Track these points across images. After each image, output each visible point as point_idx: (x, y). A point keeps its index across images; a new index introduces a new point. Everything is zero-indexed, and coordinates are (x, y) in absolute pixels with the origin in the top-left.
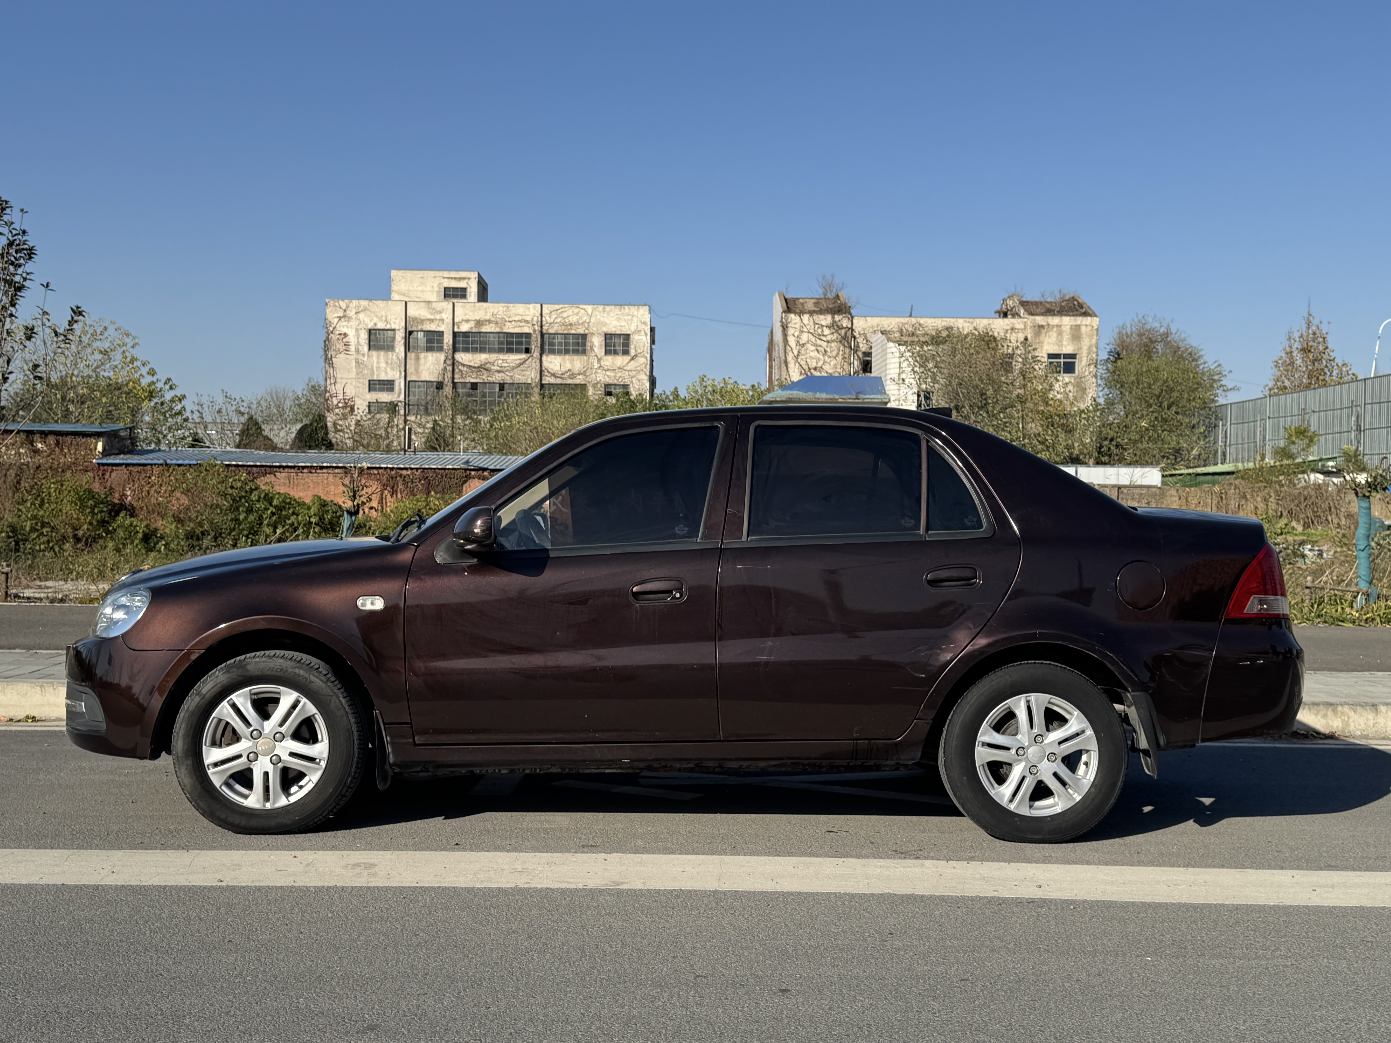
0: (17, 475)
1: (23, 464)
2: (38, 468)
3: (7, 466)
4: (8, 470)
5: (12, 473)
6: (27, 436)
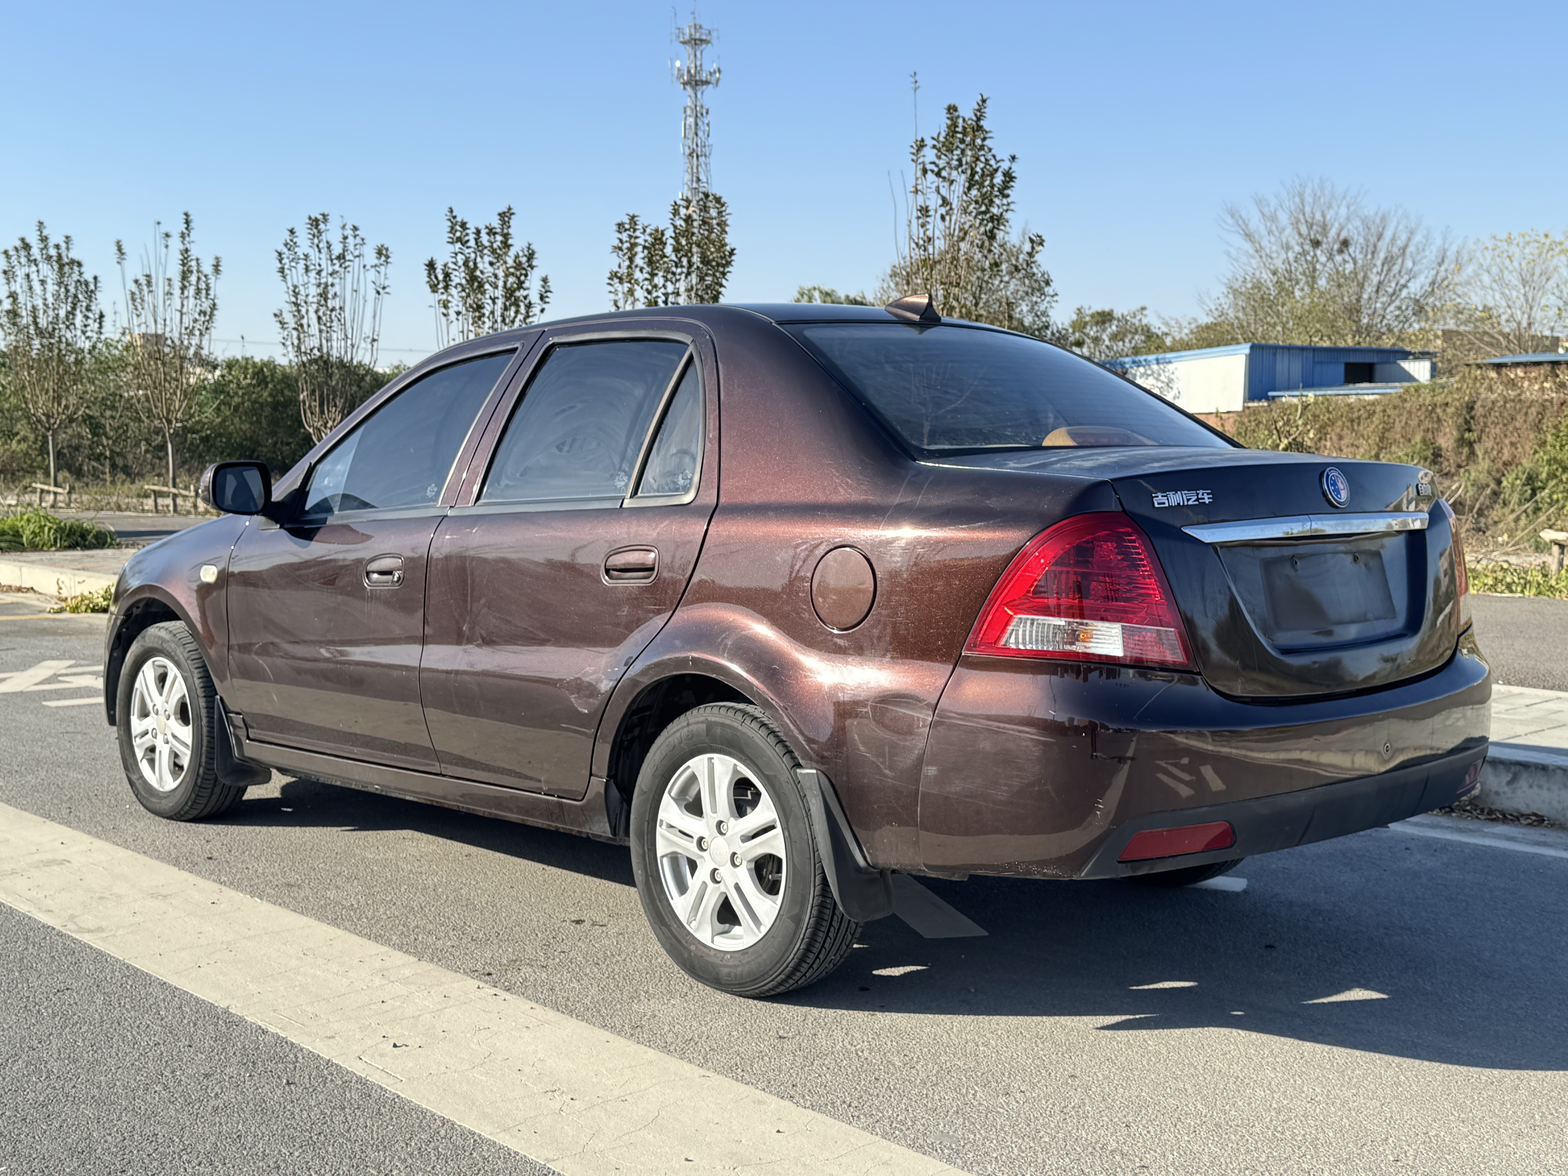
0: (1538, 413)
1: (1547, 400)
2: (1562, 404)
3: (1528, 404)
4: (1529, 407)
5: (1533, 411)
6: (1553, 368)
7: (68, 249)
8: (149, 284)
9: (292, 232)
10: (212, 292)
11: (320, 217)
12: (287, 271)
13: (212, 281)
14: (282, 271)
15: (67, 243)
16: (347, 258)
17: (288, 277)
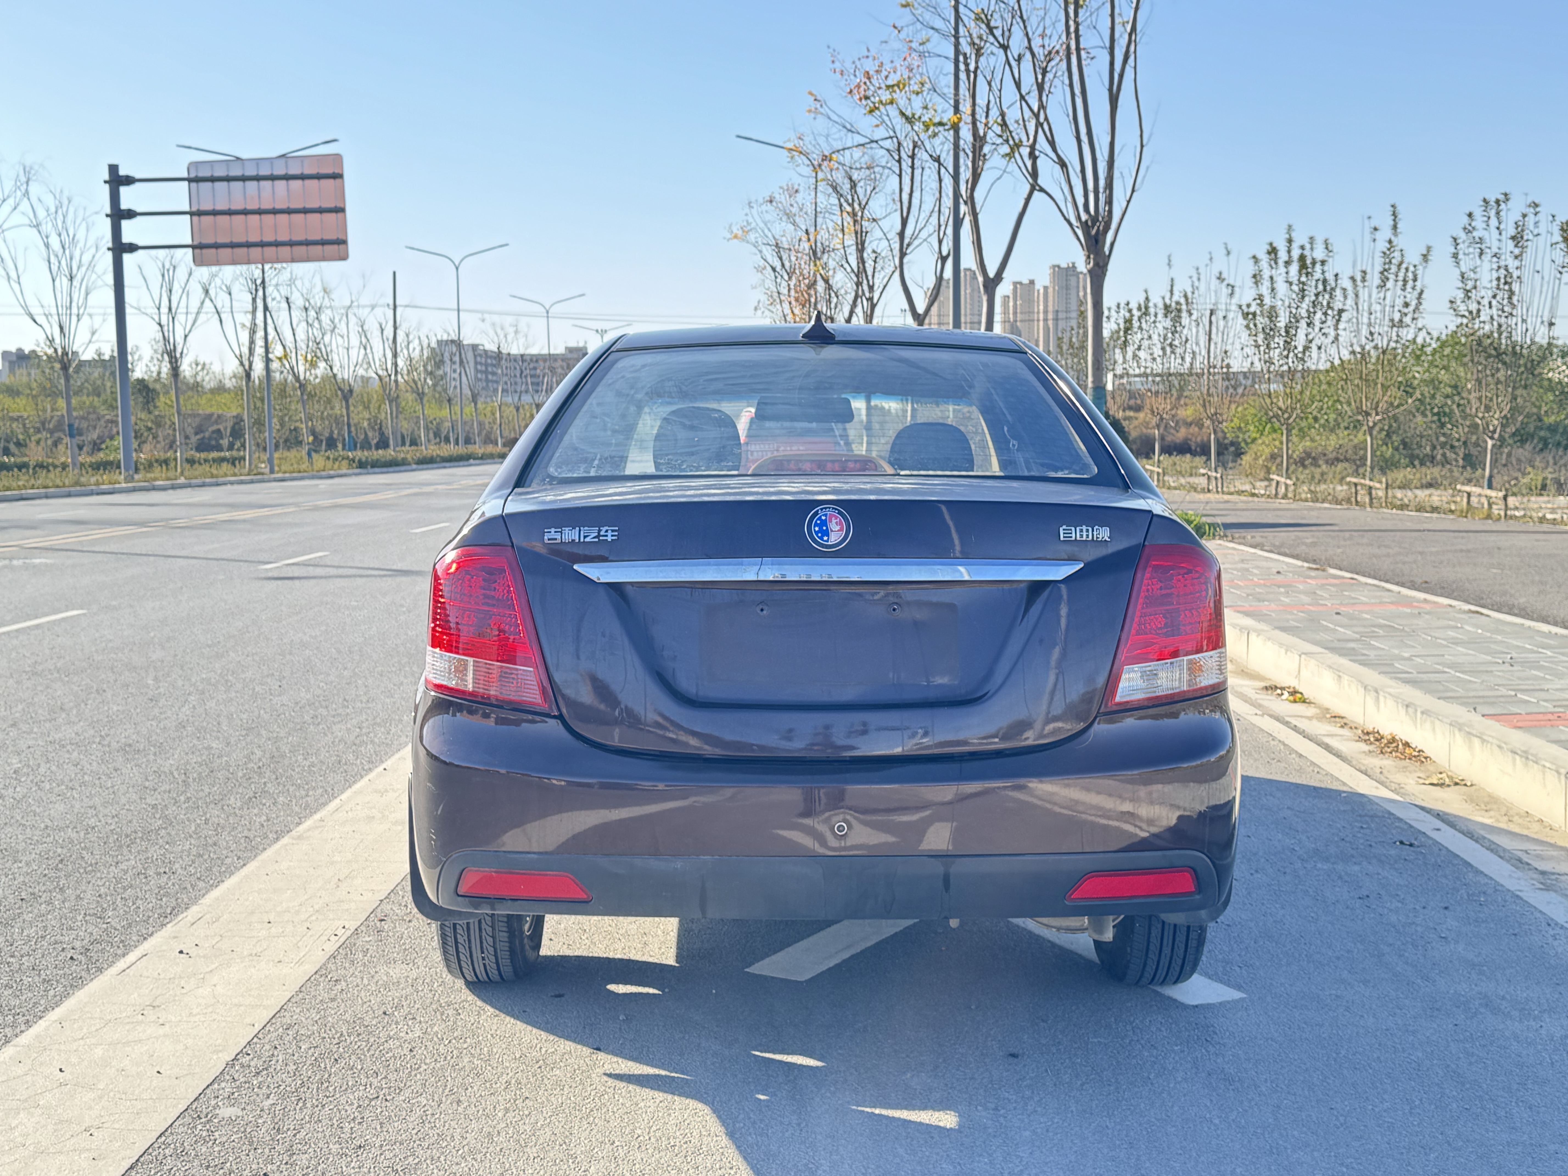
7: (1312, 249)
8: (1364, 280)
9: (1470, 215)
10: (1418, 283)
11: (1502, 197)
12: (1461, 256)
13: (1419, 272)
14: (1455, 256)
15: (1311, 243)
16: (1525, 238)
17: (1462, 263)
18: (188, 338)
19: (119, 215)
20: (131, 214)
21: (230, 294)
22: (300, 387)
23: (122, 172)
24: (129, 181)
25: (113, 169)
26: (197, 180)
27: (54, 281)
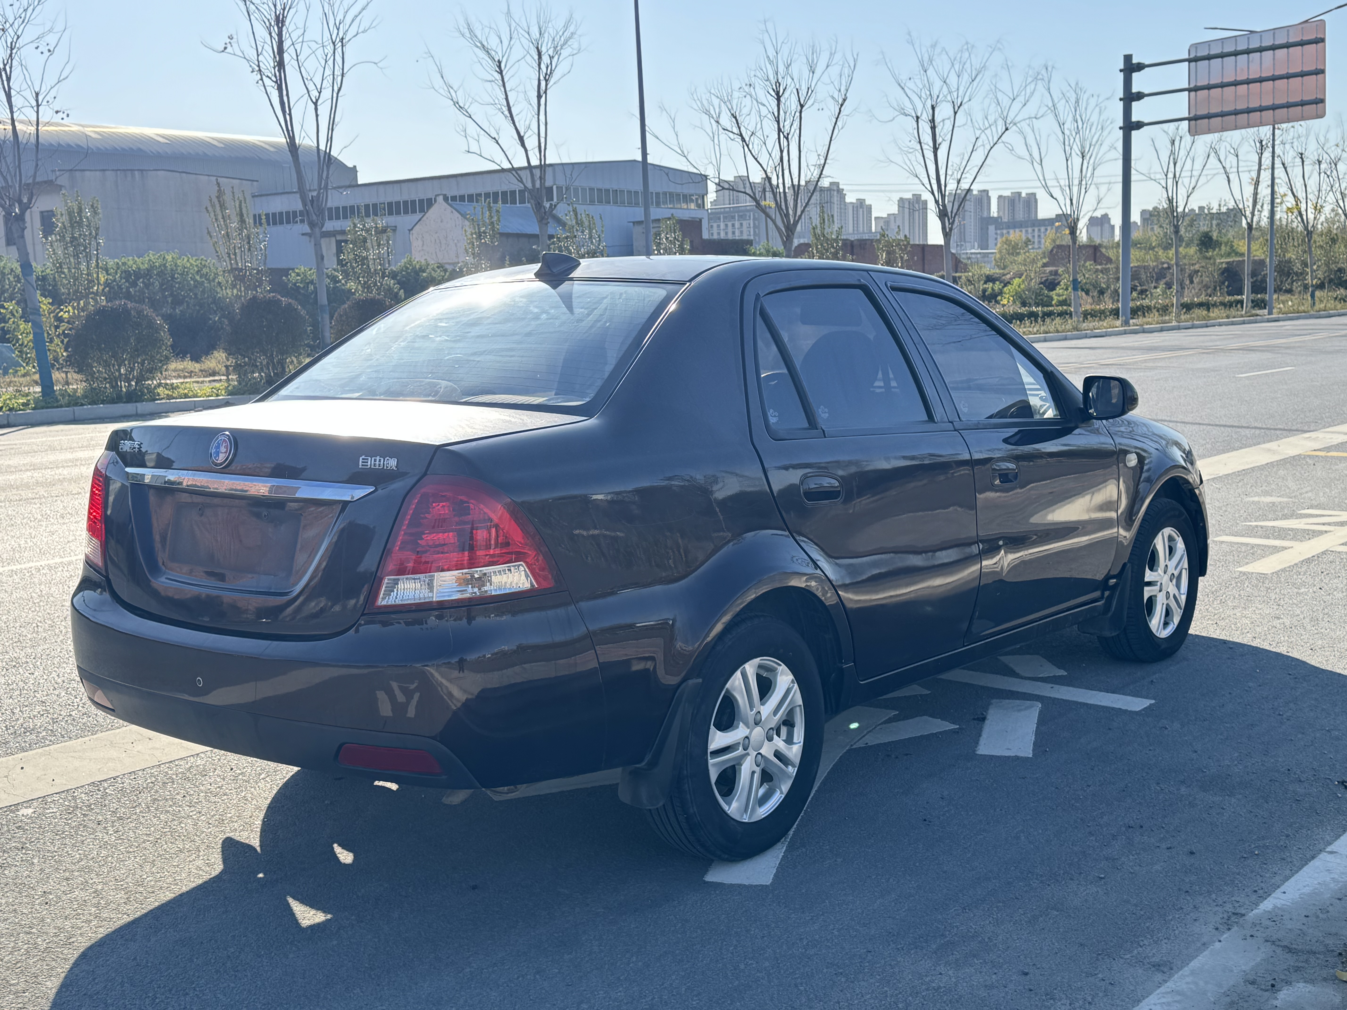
18: (1190, 198)
19: (1130, 97)
20: (1140, 96)
21: (1237, 156)
22: (1308, 234)
23: (1135, 61)
24: (1140, 67)
25: (1128, 58)
26: (1196, 60)
27: (1067, 160)
